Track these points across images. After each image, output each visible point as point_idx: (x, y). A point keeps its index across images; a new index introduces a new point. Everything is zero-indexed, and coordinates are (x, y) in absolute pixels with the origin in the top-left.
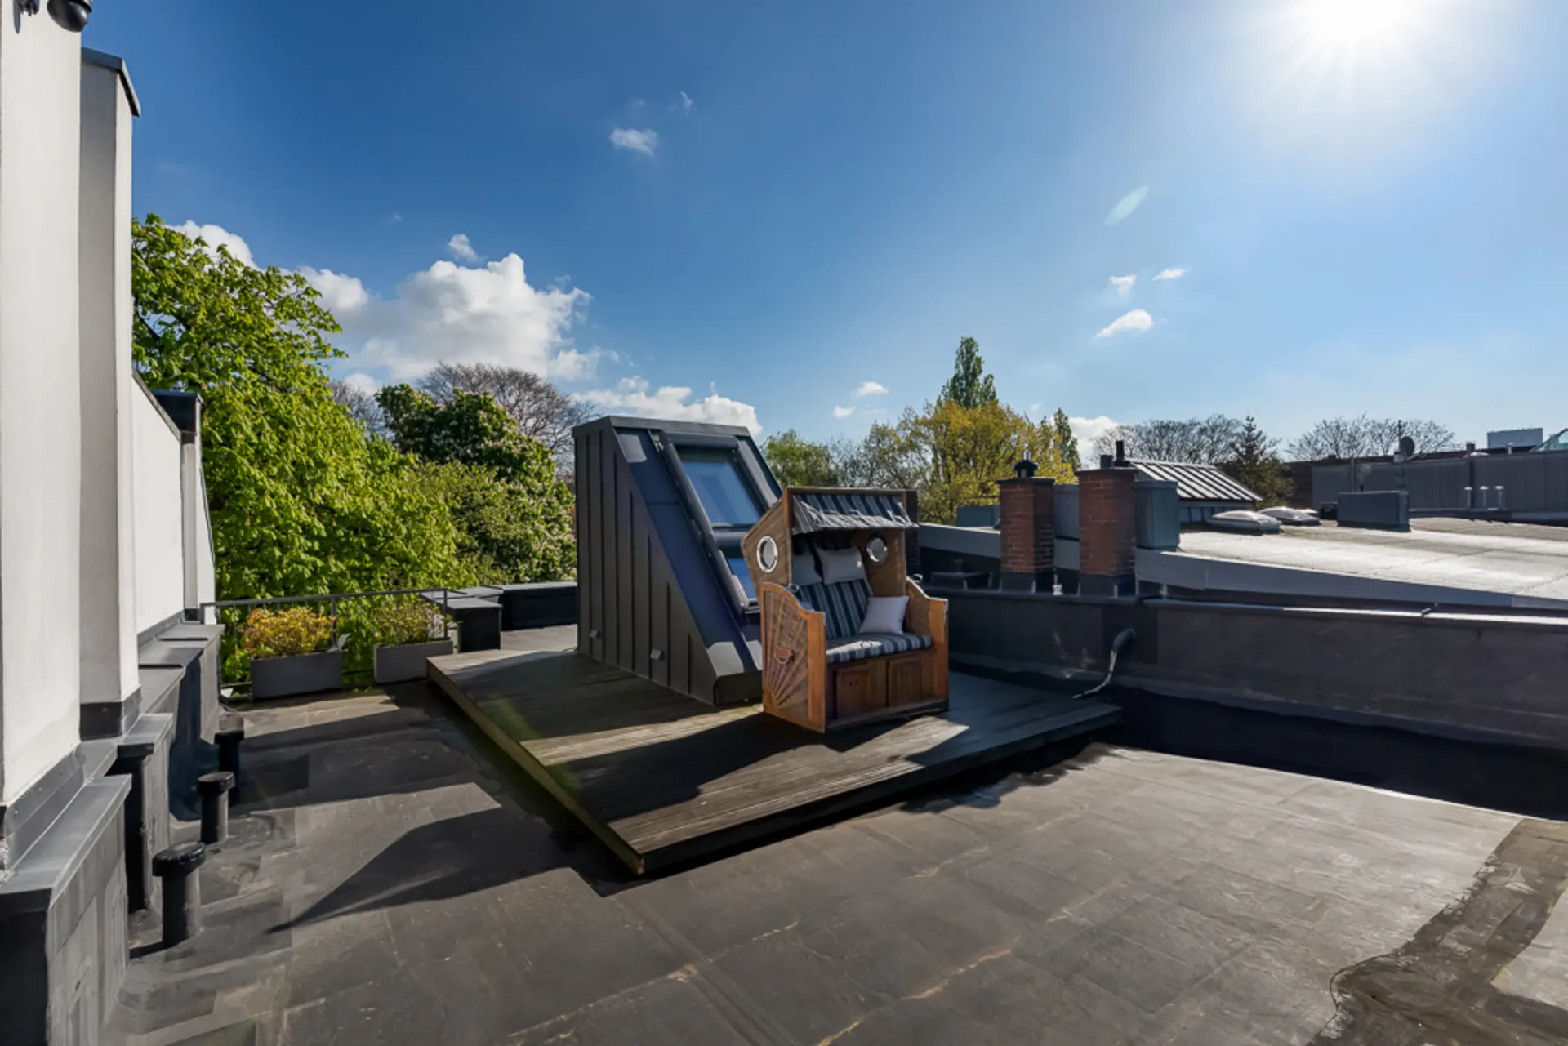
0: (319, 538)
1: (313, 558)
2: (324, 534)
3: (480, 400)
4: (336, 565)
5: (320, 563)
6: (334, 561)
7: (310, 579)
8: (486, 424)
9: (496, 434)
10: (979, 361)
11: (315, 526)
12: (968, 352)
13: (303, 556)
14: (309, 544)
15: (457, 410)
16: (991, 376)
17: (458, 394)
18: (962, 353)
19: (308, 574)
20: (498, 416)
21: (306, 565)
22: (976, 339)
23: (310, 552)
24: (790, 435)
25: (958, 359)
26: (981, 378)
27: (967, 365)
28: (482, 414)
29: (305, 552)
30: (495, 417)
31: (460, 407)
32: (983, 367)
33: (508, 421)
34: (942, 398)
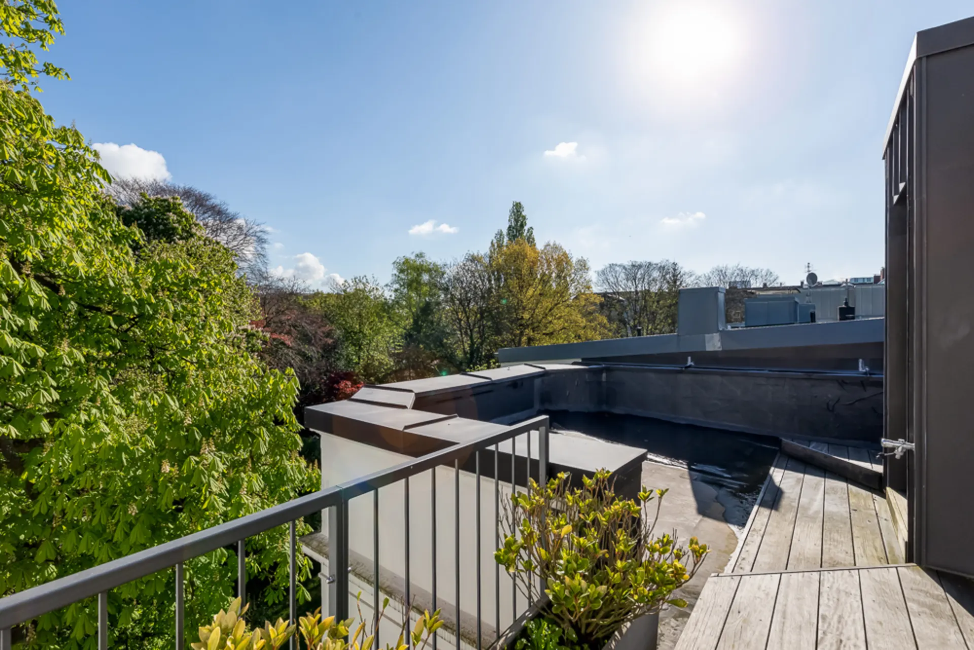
0: (35, 311)
1: (27, 344)
2: (46, 305)
3: (169, 203)
4: (70, 355)
5: (41, 352)
6: (67, 349)
7: (23, 379)
8: (177, 225)
9: (185, 234)
10: (524, 218)
11: (31, 292)
12: (518, 211)
13: (10, 341)
14: (21, 322)
15: (146, 210)
16: (531, 228)
17: (144, 197)
18: (513, 212)
19: (18, 369)
20: (187, 220)
21: (16, 356)
22: (522, 203)
23: (22, 334)
24: (420, 256)
25: (511, 216)
26: (526, 228)
27: (517, 221)
28: (172, 217)
29: (12, 333)
30: (184, 219)
31: (148, 208)
32: (527, 222)
33: (196, 225)
34: (495, 241)
